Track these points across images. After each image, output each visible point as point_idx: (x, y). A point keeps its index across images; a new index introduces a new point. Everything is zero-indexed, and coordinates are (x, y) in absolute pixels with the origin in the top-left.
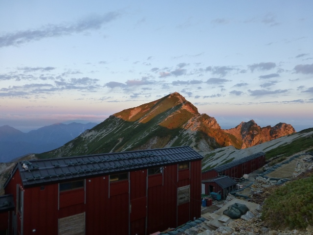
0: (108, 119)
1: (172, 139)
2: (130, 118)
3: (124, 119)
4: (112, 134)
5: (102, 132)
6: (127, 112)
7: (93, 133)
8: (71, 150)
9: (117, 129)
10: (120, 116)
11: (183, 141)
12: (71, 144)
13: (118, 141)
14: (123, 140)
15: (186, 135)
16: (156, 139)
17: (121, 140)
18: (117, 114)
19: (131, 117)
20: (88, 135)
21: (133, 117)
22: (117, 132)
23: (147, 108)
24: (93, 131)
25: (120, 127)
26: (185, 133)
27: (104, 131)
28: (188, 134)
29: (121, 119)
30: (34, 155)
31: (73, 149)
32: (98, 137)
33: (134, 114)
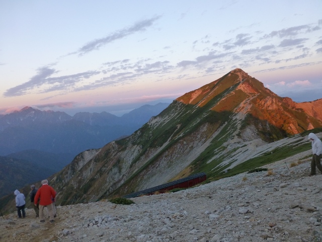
0: (171, 104)
1: (221, 125)
2: (190, 102)
3: (185, 103)
4: (173, 120)
5: (165, 119)
6: (188, 95)
7: (158, 119)
8: (139, 137)
9: (179, 114)
10: (182, 101)
11: (230, 128)
12: (139, 131)
13: (176, 128)
14: (181, 126)
15: (234, 121)
16: (206, 125)
17: (179, 126)
18: (180, 98)
19: (192, 100)
20: (154, 121)
21: (194, 100)
22: (178, 118)
23: (207, 90)
24: (158, 118)
25: (180, 113)
26: (234, 118)
27: (167, 116)
28: (236, 119)
29: (183, 104)
30: (114, 142)
31: (141, 136)
32: (161, 124)
33: (194, 96)
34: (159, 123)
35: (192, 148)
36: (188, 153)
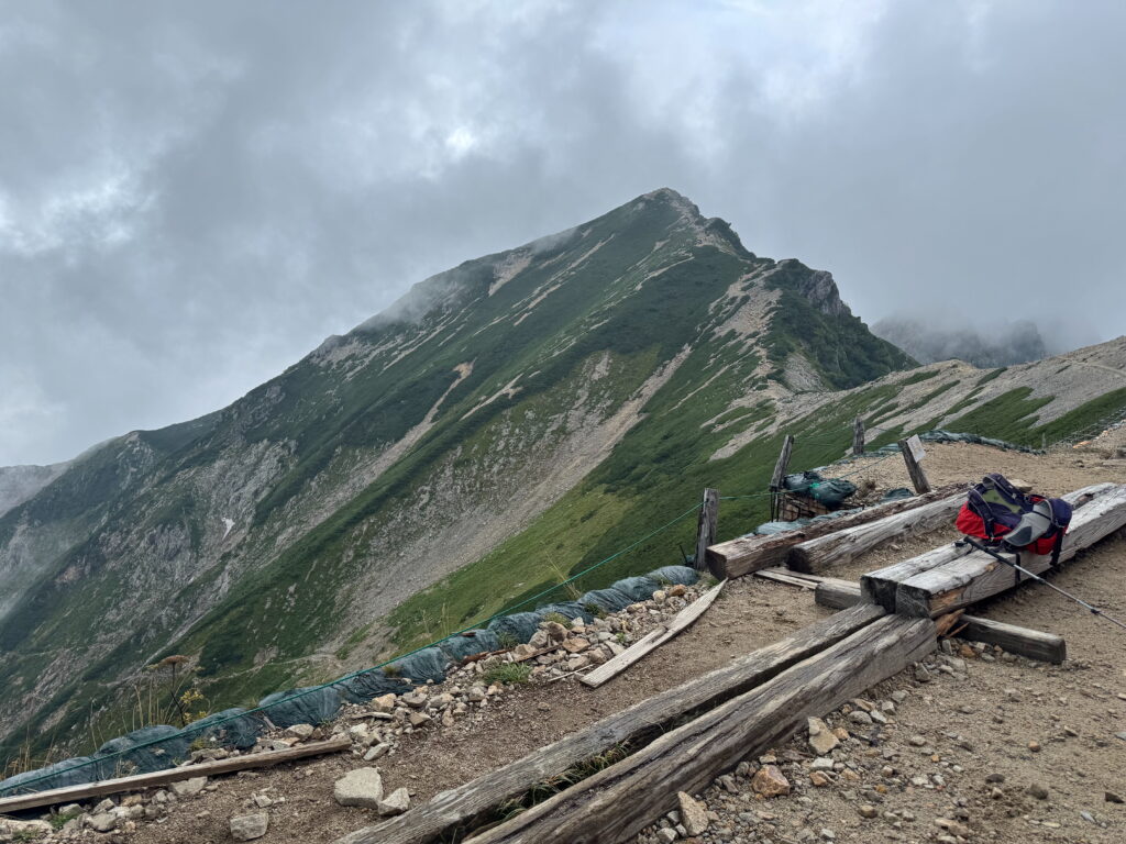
1: (661, 362)
2: (492, 291)
4: (428, 351)
5: (389, 345)
7: (355, 347)
8: (277, 409)
9: (449, 330)
11: (718, 362)
12: (276, 390)
13: (456, 376)
14: (477, 367)
15: (728, 337)
16: (605, 358)
17: (465, 370)
19: (498, 283)
20: (338, 355)
22: (451, 342)
23: (555, 253)
24: (356, 343)
25: (457, 325)
26: (722, 332)
27: (398, 338)
28: (732, 334)
29: (461, 296)
31: (284, 407)
32: (377, 363)
33: (506, 275)
34: (367, 361)
35: (562, 431)
36: (551, 448)
